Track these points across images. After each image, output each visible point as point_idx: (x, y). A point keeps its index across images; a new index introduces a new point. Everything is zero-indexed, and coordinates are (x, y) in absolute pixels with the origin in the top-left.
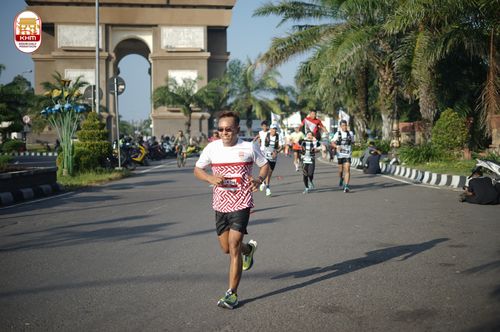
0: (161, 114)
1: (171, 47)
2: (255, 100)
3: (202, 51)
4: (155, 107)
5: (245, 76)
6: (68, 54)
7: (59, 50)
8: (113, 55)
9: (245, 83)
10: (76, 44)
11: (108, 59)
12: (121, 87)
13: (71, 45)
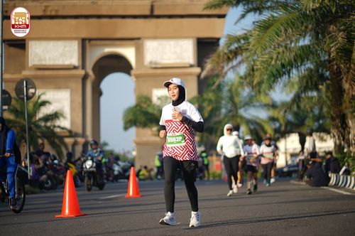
0: (145, 139)
1: (156, 63)
2: (242, 118)
3: (191, 66)
4: (126, 128)
5: (230, 91)
6: (40, 73)
7: (30, 69)
8: (91, 73)
9: (231, 99)
10: (49, 61)
11: (85, 78)
12: (32, 91)
13: (44, 63)
